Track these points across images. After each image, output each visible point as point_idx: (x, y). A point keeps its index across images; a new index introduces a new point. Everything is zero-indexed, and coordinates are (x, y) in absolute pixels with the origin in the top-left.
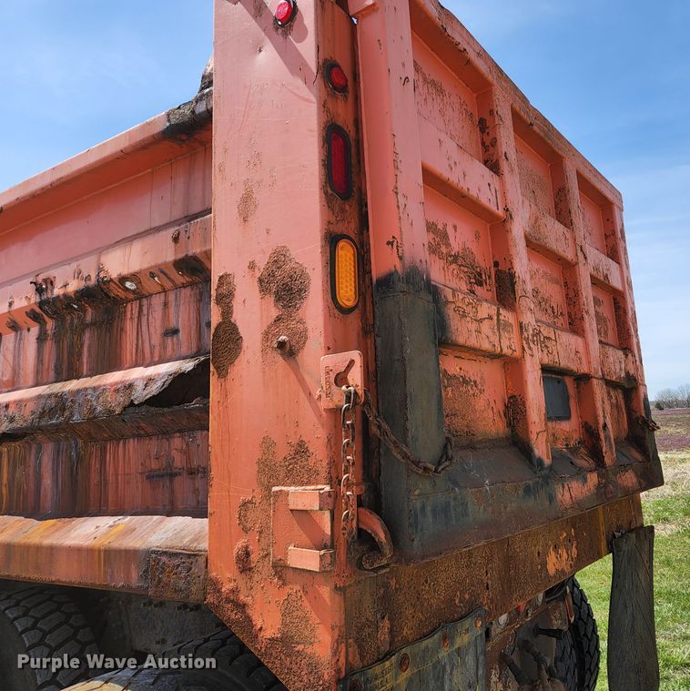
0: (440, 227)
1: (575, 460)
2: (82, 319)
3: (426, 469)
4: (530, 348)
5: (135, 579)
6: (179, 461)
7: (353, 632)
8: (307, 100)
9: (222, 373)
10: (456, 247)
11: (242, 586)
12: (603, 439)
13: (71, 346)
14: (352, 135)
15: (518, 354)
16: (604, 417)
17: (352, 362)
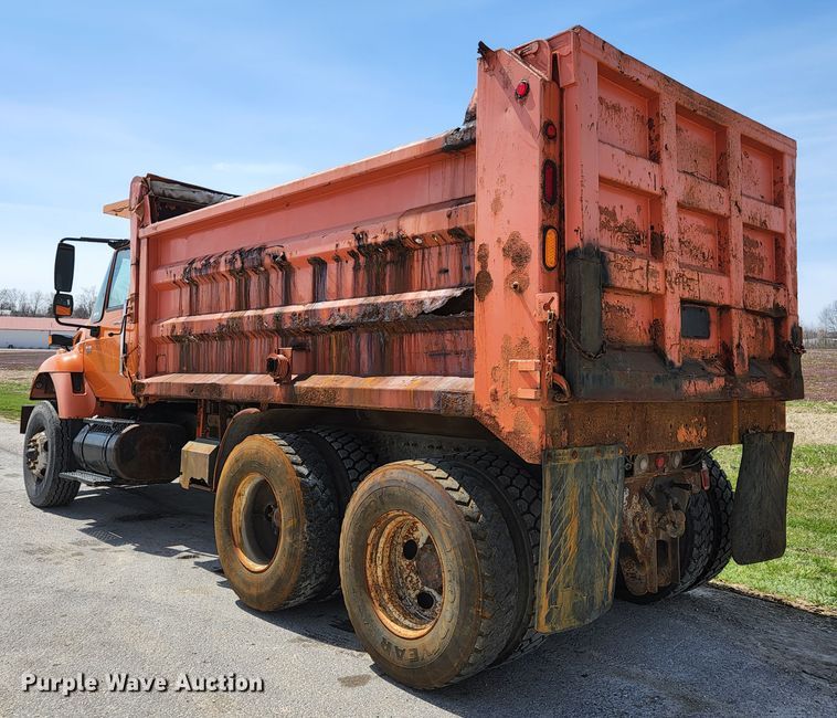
0: (610, 209)
1: (706, 367)
2: (384, 258)
3: (590, 356)
4: (672, 288)
5: (432, 406)
6: (449, 347)
7: (549, 431)
8: (533, 147)
9: (482, 299)
10: (621, 220)
11: (493, 407)
12: (735, 354)
13: (377, 275)
14: (558, 164)
15: (662, 291)
16: (740, 338)
17: (553, 299)
